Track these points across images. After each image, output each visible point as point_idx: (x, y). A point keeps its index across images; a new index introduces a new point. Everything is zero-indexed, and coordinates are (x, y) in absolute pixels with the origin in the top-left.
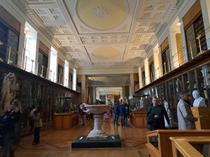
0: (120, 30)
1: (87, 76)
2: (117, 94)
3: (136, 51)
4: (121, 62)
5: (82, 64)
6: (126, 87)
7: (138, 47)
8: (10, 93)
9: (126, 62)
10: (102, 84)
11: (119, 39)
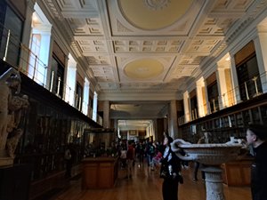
0: (174, 30)
1: (111, 103)
2: (143, 129)
3: (186, 67)
4: (161, 84)
5: (105, 86)
6: (158, 120)
7: (191, 60)
8: (9, 113)
9: (168, 84)
10: (126, 116)
11: (168, 47)
